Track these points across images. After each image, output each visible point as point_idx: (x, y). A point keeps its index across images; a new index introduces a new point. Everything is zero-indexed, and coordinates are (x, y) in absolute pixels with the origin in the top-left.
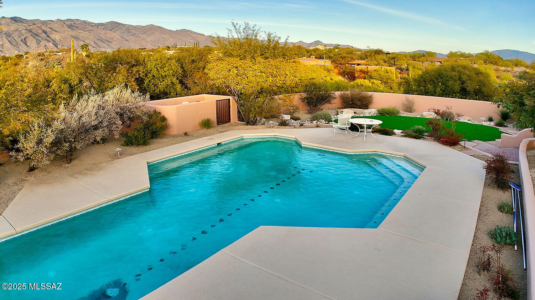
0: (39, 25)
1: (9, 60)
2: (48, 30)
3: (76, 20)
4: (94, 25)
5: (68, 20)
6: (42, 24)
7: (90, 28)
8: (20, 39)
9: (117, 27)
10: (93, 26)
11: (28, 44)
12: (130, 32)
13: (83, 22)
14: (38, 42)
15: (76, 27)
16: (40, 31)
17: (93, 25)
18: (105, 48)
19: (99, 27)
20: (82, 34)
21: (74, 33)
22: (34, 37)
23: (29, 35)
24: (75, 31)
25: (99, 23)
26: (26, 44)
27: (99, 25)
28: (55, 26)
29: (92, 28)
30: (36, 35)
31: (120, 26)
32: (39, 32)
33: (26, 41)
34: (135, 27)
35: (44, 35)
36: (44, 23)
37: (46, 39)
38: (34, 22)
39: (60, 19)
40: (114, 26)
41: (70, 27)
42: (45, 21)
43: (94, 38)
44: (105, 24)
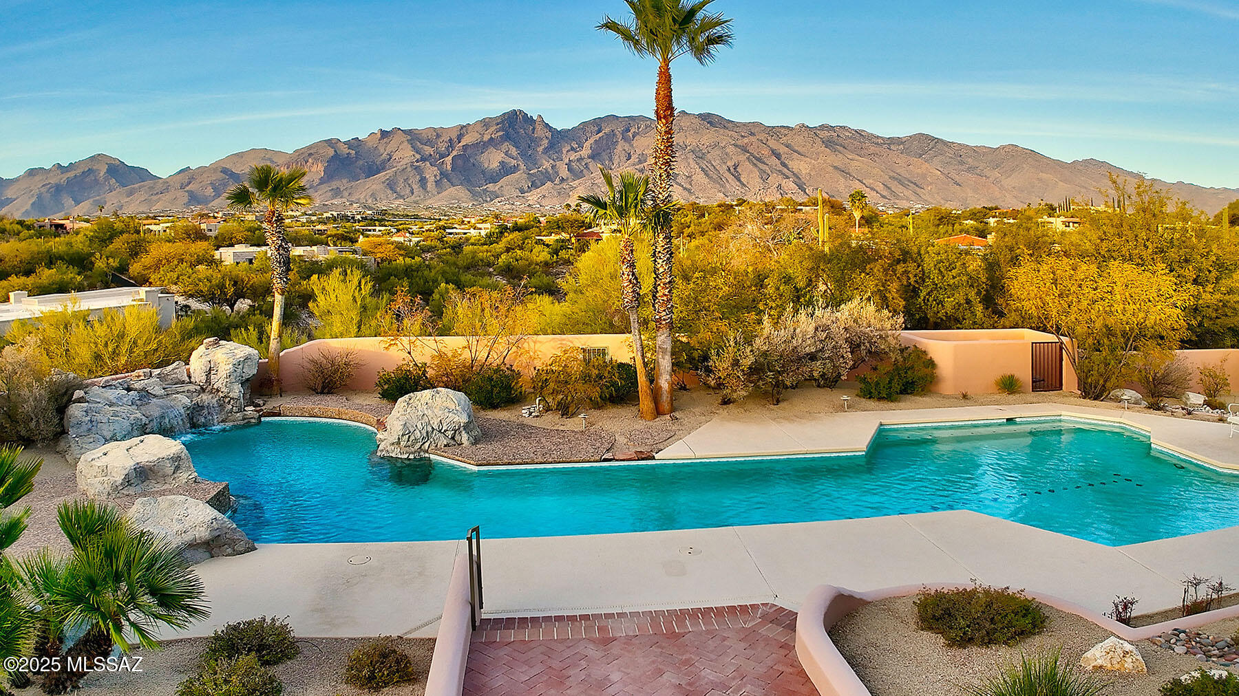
0: (762, 136)
1: (707, 215)
2: (782, 150)
3: (841, 127)
4: (882, 142)
5: (823, 127)
6: (769, 134)
7: (873, 149)
8: (725, 167)
9: (932, 148)
10: (877, 144)
11: (742, 179)
12: (962, 163)
13: (857, 134)
14: (764, 177)
15: (841, 145)
16: (766, 152)
17: (880, 141)
18: (908, 200)
19: (892, 147)
20: (857, 164)
21: (838, 160)
22: (755, 165)
23: (743, 158)
24: (840, 155)
25: (893, 138)
26: (739, 180)
27: (892, 141)
28: (798, 141)
29: (878, 150)
30: (759, 160)
31: (939, 146)
32: (763, 152)
33: (737, 172)
34: (975, 151)
35: (774, 161)
36: (774, 131)
37: (780, 171)
38: (752, 129)
39: (806, 124)
40: (926, 145)
41: (828, 143)
42: (773, 127)
43: (882, 173)
44: (905, 139)
